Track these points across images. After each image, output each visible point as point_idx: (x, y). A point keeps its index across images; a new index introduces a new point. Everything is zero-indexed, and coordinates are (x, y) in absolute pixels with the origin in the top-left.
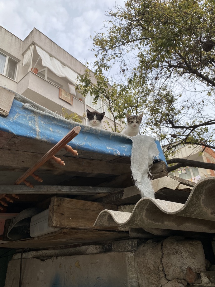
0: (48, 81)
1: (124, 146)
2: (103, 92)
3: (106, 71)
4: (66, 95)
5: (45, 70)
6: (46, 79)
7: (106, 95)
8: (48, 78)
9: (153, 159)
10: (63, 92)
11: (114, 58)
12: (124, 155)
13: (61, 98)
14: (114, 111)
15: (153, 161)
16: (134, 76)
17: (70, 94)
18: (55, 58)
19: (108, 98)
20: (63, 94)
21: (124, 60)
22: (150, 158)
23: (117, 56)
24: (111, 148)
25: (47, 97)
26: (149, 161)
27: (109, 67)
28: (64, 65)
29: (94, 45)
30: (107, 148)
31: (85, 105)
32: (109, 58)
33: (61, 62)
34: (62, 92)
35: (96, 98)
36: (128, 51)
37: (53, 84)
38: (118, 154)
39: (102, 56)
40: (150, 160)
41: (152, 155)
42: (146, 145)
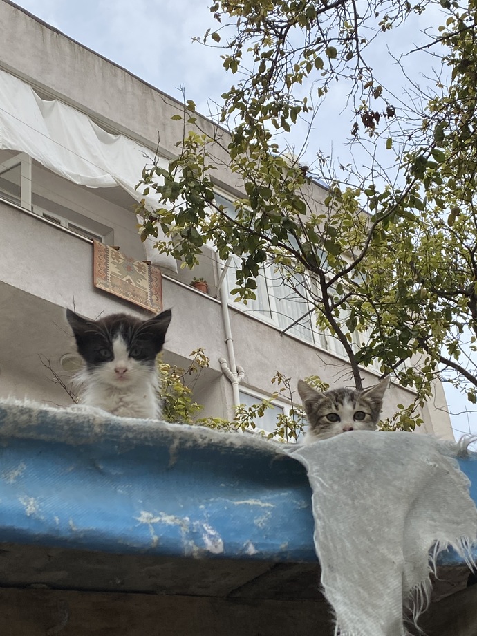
0: (39, 212)
1: (251, 502)
2: (282, 235)
3: (282, 129)
4: (129, 269)
5: (20, 164)
6: (26, 203)
7: (297, 248)
8: (36, 198)
9: (431, 564)
10: (110, 260)
11: (319, 63)
12: (252, 550)
13: (102, 287)
14: (352, 324)
15: (431, 576)
16: (434, 144)
17: (149, 263)
18: (67, 102)
19: (311, 262)
20: (112, 268)
21: (370, 69)
22: (413, 561)
23: (332, 53)
24: (168, 520)
25: (33, 289)
26: (409, 579)
27: (295, 111)
28: (108, 128)
29: (217, 16)
30: (144, 517)
31: (227, 310)
32: (297, 68)
33: (96, 119)
34: (106, 257)
35: (250, 268)
36: (389, 21)
37: (64, 224)
38: (209, 545)
39: (259, 63)
40: (417, 569)
41: (426, 542)
42: (397, 483)
